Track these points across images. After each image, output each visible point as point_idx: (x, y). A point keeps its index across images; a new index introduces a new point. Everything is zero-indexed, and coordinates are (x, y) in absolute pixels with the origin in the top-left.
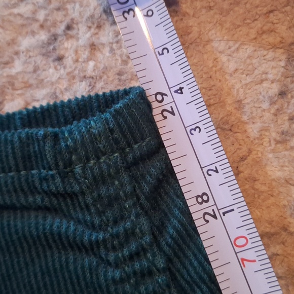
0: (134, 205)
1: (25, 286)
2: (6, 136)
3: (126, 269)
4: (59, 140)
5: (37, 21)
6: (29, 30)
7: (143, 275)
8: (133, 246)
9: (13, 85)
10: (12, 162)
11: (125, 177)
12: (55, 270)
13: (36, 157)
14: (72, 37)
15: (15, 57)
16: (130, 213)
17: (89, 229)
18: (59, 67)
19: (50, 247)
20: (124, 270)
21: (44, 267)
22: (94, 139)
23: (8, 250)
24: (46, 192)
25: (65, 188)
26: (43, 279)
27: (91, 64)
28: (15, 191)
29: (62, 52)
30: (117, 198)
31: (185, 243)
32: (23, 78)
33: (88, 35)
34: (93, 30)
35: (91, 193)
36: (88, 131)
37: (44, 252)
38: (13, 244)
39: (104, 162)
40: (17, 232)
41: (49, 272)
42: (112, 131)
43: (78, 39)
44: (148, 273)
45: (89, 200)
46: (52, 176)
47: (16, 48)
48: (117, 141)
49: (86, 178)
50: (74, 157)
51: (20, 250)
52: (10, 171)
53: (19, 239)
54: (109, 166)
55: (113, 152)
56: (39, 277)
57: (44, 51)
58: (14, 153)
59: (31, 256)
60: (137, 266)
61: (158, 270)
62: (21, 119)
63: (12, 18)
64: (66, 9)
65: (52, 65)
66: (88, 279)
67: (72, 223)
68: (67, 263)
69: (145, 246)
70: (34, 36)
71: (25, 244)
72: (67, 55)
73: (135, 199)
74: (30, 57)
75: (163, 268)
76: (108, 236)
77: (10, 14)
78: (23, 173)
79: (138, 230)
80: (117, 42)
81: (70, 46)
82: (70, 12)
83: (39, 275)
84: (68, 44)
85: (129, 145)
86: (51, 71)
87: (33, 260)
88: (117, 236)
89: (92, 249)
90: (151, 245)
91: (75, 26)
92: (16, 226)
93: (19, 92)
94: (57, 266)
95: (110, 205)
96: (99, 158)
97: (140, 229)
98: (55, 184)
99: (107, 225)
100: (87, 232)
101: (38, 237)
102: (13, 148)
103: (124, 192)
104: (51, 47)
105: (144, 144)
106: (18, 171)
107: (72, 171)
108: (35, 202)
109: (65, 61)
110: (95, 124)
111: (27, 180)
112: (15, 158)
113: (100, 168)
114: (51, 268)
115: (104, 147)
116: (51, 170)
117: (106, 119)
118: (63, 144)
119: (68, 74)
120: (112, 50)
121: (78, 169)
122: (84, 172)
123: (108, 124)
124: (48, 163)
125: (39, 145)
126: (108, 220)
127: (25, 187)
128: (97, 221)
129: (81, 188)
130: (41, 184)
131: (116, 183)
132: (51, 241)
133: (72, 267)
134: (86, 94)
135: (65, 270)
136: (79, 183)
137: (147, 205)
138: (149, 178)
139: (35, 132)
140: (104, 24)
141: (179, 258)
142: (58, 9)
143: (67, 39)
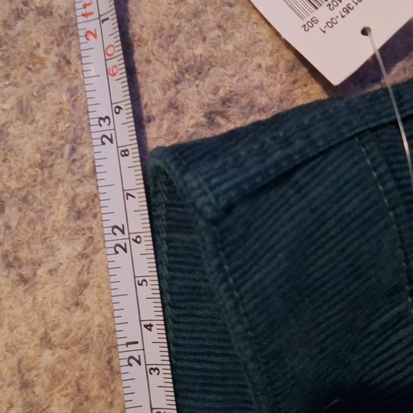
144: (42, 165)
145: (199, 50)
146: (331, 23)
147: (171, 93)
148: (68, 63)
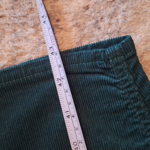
0: (128, 71)
1: (94, 97)
2: (89, 51)
3: (126, 90)
4: (105, 52)
5: (91, 16)
6: (89, 19)
7: (131, 92)
8: (128, 84)
9: (85, 36)
10: (91, 59)
11: (125, 63)
12: (103, 91)
13: (98, 57)
14: (102, 21)
15: (85, 28)
16: (127, 74)
17: (114, 79)
18: (99, 31)
19: (102, 85)
20: (125, 91)
21: (100, 90)
22: (116, 52)
23: (89, 86)
24: (101, 68)
25: (107, 67)
26: (100, 94)
27: (110, 29)
28: (91, 68)
29: (100, 26)
30: (122, 69)
31: (143, 83)
32: (88, 34)
33: (108, 20)
34: (109, 19)
35: (115, 68)
36: (114, 50)
37: (100, 86)
38: (90, 84)
39: (119, 59)
40: (92, 80)
41: (101, 92)
42: (121, 49)
43: (105, 22)
44: (132, 92)
45: (114, 70)
46: (103, 63)
47: (85, 25)
48: (123, 52)
49: (113, 64)
50: (110, 57)
51: (92, 86)
52: (90, 62)
53: (92, 82)
54: (120, 60)
55: (122, 56)
56: (98, 94)
57: (95, 26)
58: (91, 56)
59: (96, 87)
60: (129, 90)
61: (136, 91)
62: (90, 47)
63: (84, 16)
64: (101, 12)
65: (97, 30)
66: (114, 94)
67: (108, 77)
68: (107, 89)
69: (131, 84)
70: (90, 21)
71: (94, 84)
72: (101, 27)
73: (128, 70)
74: (90, 28)
75: (137, 90)
76: (120, 81)
77: (83, 14)
78: (94, 62)
79: (129, 79)
80: (118, 22)
81: (102, 24)
82: (102, 13)
83: (99, 93)
84: (101, 23)
85: (126, 53)
86: (97, 32)
87: (96, 89)
88: (123, 81)
89: (115, 85)
90: (133, 83)
91: (103, 18)
92: (91, 78)
93: (87, 39)
94: (104, 90)
95: (120, 72)
96: (117, 58)
97: (130, 79)
98: (104, 65)
99: (119, 78)
100: (114, 80)
101: (98, 81)
102: (91, 55)
103: (125, 68)
104: (97, 24)
105: (131, 53)
106: (92, 62)
107: (109, 62)
108: (97, 71)
109: (101, 29)
110: (116, 47)
111: (95, 64)
112: (92, 58)
113: (117, 60)
114: (102, 91)
115: (119, 54)
116: (103, 61)
117: (120, 46)
118: (106, 53)
119: (102, 33)
120: (116, 25)
121: (111, 61)
122: (113, 62)
123: (120, 47)
124: (102, 59)
125: (99, 54)
126: (120, 76)
127: (94, 67)
128: (116, 76)
129: (112, 66)
130: (99, 65)
131: (122, 65)
132: (102, 83)
133: (109, 90)
134: (108, 39)
135: (106, 91)
136: (111, 65)
137: (131, 71)
138: (132, 63)
139: (98, 50)
140: (113, 17)
141: (141, 87)
142: (98, 12)
143: (101, 22)
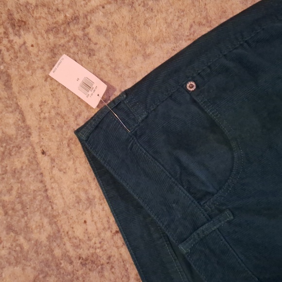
144: (58, 149)
145: (77, 111)
146: (92, 94)
147: (76, 122)
148: (53, 126)
